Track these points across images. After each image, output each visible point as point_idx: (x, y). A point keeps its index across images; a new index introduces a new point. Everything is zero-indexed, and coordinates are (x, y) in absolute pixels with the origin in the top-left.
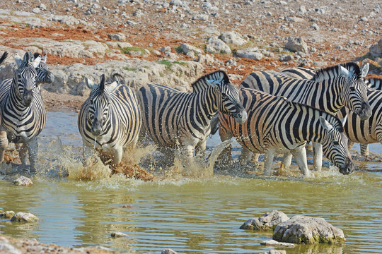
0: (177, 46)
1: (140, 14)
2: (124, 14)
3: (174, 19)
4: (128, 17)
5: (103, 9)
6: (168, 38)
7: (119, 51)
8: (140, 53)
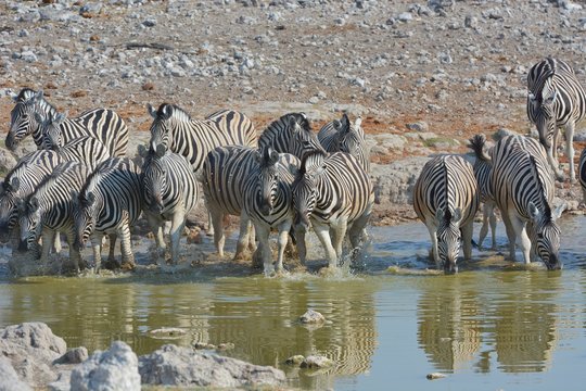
0: (493, 133)
1: (444, 95)
2: (425, 96)
3: (488, 99)
4: (430, 100)
5: (397, 92)
6: (481, 123)
7: (421, 144)
8: (448, 144)
